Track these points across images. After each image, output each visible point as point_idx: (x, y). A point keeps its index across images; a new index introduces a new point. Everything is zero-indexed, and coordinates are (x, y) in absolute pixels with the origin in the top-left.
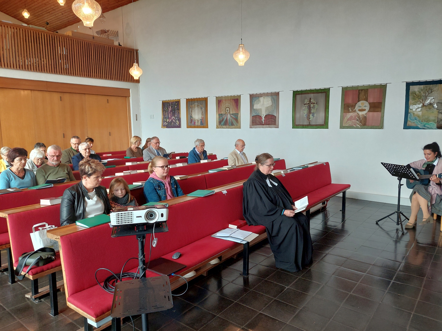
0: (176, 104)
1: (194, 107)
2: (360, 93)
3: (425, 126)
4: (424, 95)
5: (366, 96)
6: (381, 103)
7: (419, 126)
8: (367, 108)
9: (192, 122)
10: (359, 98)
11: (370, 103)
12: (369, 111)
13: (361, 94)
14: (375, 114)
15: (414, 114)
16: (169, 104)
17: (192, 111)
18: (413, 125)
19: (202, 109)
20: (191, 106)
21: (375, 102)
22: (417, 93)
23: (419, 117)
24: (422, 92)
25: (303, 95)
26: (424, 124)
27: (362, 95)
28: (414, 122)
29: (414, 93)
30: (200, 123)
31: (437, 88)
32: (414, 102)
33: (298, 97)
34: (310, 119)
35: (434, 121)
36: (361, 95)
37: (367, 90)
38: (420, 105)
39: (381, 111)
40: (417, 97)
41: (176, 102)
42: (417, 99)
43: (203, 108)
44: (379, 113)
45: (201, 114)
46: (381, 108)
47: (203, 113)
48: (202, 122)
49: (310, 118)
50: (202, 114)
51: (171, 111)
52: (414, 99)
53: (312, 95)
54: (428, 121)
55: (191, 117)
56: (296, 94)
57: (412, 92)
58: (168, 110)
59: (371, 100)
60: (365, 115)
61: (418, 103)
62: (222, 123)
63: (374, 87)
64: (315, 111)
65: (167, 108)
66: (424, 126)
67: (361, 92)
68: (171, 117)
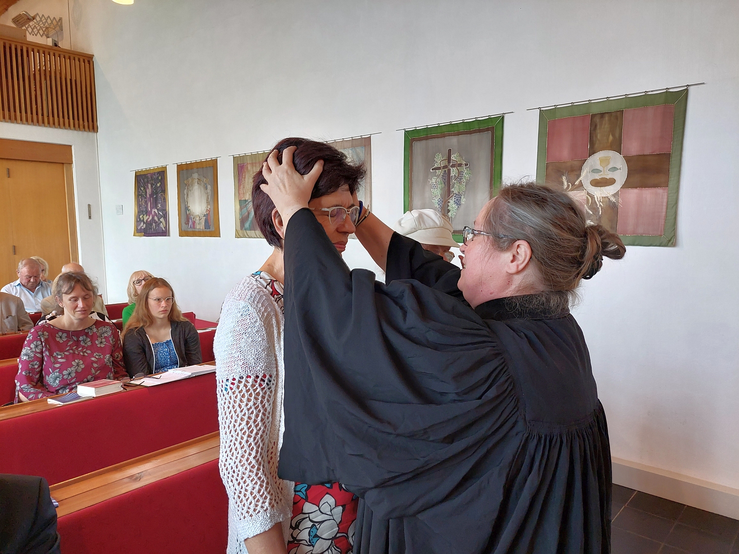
0: (160, 178)
1: (192, 185)
2: (596, 126)
5: (617, 135)
6: (668, 156)
8: (621, 176)
9: (188, 221)
10: (592, 143)
11: (628, 159)
12: (627, 185)
13: (598, 127)
14: (648, 194)
16: (147, 178)
17: (188, 195)
19: (206, 188)
20: (185, 182)
21: (647, 152)
25: (431, 142)
27: (603, 132)
30: (204, 224)
33: (418, 146)
34: (450, 214)
36: (598, 131)
37: (619, 113)
39: (665, 185)
41: (159, 173)
43: (209, 187)
44: (660, 191)
45: (206, 201)
46: (667, 173)
47: (209, 197)
48: (208, 223)
49: (449, 211)
50: (208, 203)
51: (151, 196)
53: (453, 141)
55: (187, 208)
56: (413, 140)
58: (146, 192)
59: (633, 147)
60: (613, 199)
62: (247, 225)
63: (645, 101)
64: (463, 187)
65: (144, 188)
67: (598, 121)
68: (151, 209)
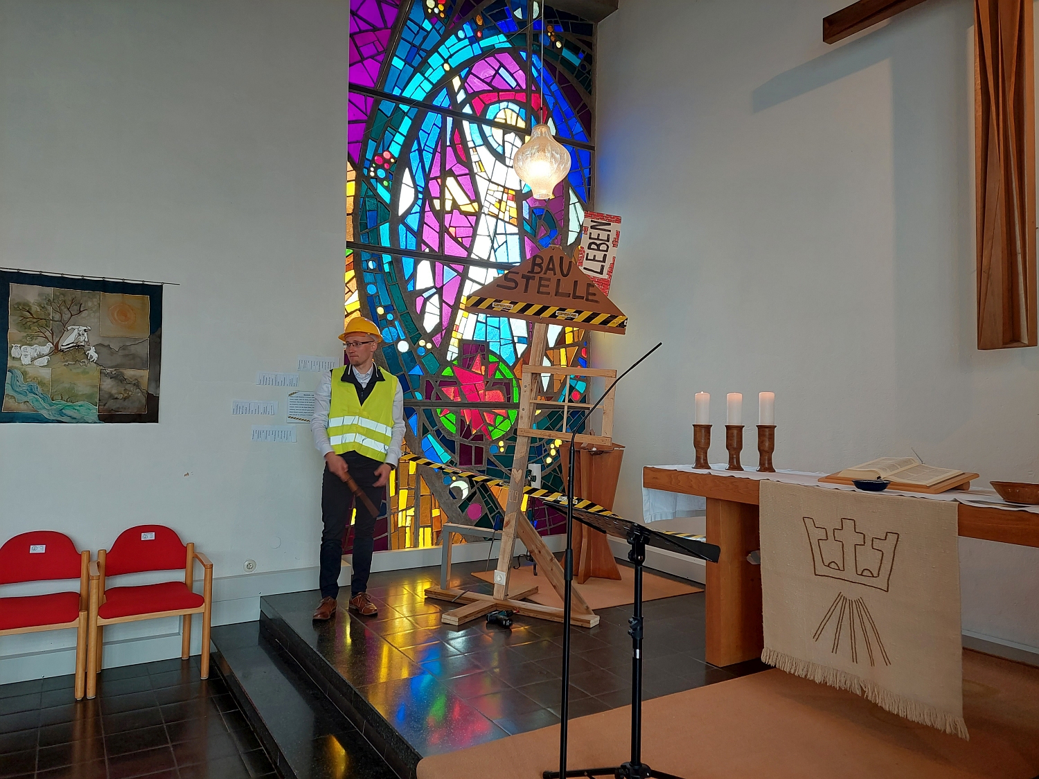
3: (62, 414)
4: (57, 317)
7: (45, 413)
15: (24, 374)
18: (23, 408)
22: (35, 308)
23: (41, 383)
24: (50, 309)
26: (60, 407)
28: (26, 399)
29: (25, 307)
31: (96, 303)
32: (26, 337)
35: (89, 397)
38: (47, 349)
40: (35, 320)
42: (36, 328)
52: (24, 326)
54: (72, 397)
57: (19, 304)
61: (37, 342)
66: (61, 412)
